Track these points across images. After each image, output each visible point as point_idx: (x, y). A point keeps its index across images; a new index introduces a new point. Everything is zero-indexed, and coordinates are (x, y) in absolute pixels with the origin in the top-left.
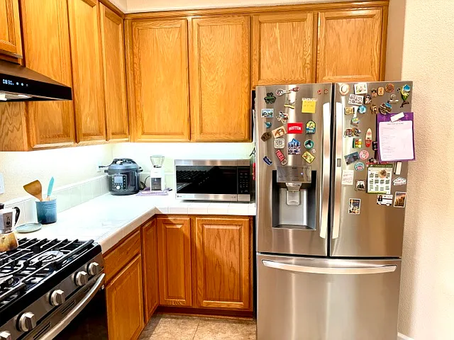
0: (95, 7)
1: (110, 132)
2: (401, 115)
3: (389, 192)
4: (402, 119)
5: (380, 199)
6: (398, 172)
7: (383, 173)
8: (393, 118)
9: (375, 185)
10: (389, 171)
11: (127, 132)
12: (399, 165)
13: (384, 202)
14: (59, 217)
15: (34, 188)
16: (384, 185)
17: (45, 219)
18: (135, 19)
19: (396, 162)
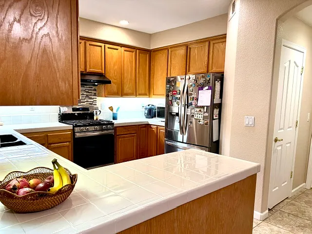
0: (134, 53)
1: (138, 93)
2: (207, 88)
3: (202, 119)
4: (208, 89)
5: (199, 122)
6: (205, 111)
7: (200, 111)
8: (204, 89)
9: (197, 115)
10: (202, 110)
11: (148, 94)
12: (206, 108)
13: (201, 123)
14: (118, 118)
15: (111, 109)
16: (201, 116)
17: (115, 118)
18: (154, 51)
19: (204, 106)
